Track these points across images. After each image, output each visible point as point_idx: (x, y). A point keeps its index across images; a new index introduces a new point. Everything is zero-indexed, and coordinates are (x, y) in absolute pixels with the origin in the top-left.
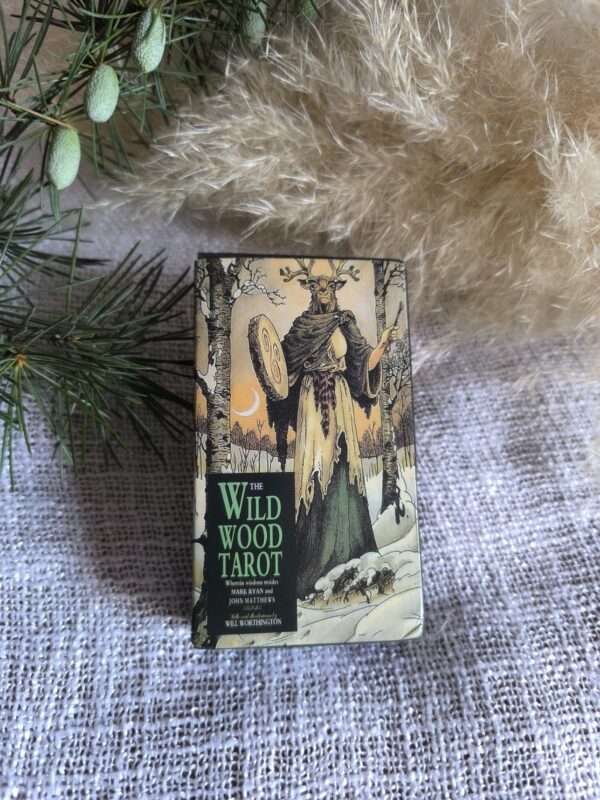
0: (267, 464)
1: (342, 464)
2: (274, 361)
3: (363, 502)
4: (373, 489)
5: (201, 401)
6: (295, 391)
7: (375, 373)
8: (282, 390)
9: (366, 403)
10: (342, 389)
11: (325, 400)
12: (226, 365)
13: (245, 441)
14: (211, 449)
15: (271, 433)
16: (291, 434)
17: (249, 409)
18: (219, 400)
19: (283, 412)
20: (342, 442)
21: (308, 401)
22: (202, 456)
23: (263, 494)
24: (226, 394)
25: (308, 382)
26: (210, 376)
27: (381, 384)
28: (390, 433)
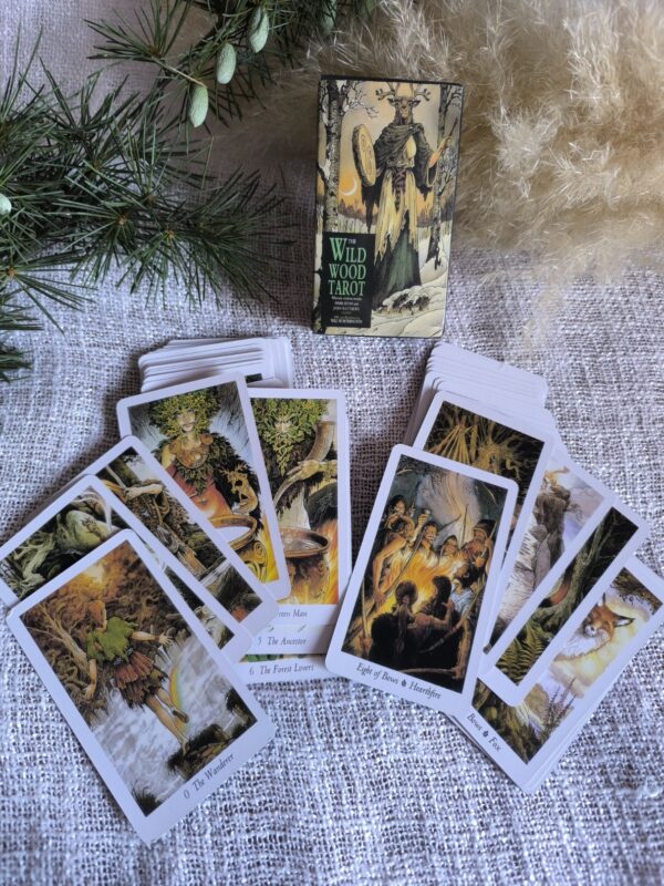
0: (359, 227)
1: (405, 230)
2: (368, 159)
3: (416, 255)
4: (423, 247)
5: (321, 183)
6: (380, 180)
7: (433, 170)
8: (372, 179)
9: (424, 190)
10: (410, 180)
11: (398, 187)
12: (337, 160)
13: (347, 212)
14: (326, 216)
15: (363, 208)
16: (375, 209)
17: (350, 192)
18: (332, 184)
19: (371, 194)
20: (407, 216)
21: (388, 187)
22: (320, 220)
23: (356, 246)
24: (336, 180)
25: (389, 174)
26: (326, 167)
27: (436, 178)
28: (438, 211)
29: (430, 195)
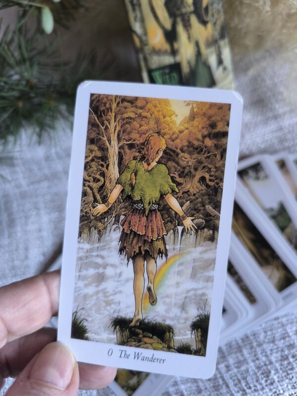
0: (168, 60)
1: (199, 54)
2: (162, 13)
4: (213, 60)
5: (137, 41)
6: (174, 25)
7: (207, 9)
8: (168, 25)
9: (204, 23)
10: (194, 20)
11: (187, 26)
12: (143, 21)
13: (157, 52)
14: (145, 60)
15: (166, 47)
16: (176, 45)
17: (157, 39)
18: (144, 38)
19: (171, 36)
20: (197, 44)
21: (180, 29)
22: (143, 64)
23: (169, 73)
24: (146, 34)
25: (179, 20)
26: (137, 27)
27: (210, 13)
28: (217, 35)
29: (209, 26)
